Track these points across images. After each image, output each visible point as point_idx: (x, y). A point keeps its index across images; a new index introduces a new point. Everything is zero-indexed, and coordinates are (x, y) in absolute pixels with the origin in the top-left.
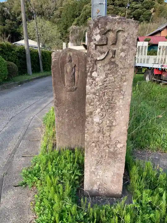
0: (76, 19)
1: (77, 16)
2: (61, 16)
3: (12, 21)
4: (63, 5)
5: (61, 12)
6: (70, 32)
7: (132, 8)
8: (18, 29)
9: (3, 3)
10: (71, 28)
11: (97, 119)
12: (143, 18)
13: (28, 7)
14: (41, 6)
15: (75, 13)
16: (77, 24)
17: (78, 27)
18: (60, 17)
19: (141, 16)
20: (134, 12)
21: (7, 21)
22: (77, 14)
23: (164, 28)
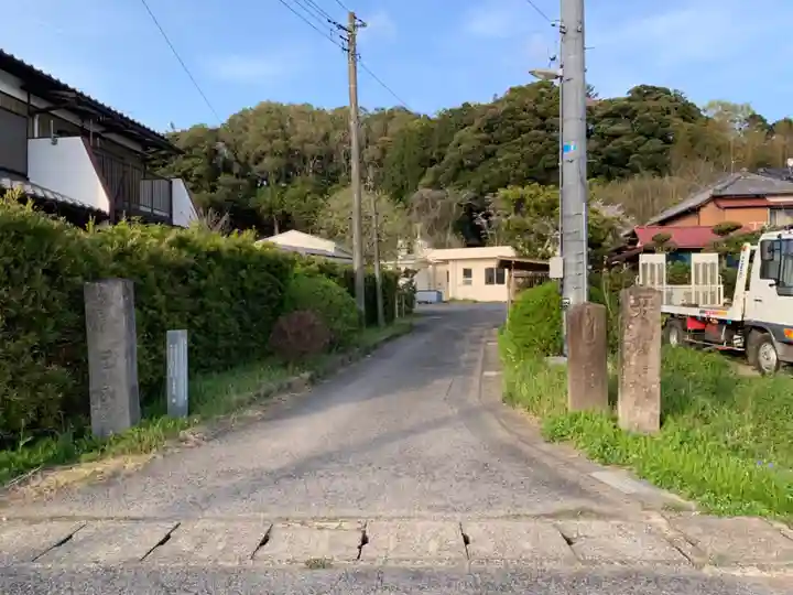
0: (431, 170)
1: (433, 162)
2: (384, 161)
3: (237, 176)
4: (389, 131)
5: (384, 151)
6: (414, 208)
7: (602, 135)
8: (252, 200)
9: (216, 130)
10: (416, 196)
11: (633, 363)
12: (638, 163)
13: (287, 139)
14: (326, 137)
15: (428, 152)
16: (435, 185)
17: (439, 193)
18: (381, 165)
19: (632, 157)
20: (610, 146)
21: (223, 178)
22: (434, 156)
23: (708, 202)
